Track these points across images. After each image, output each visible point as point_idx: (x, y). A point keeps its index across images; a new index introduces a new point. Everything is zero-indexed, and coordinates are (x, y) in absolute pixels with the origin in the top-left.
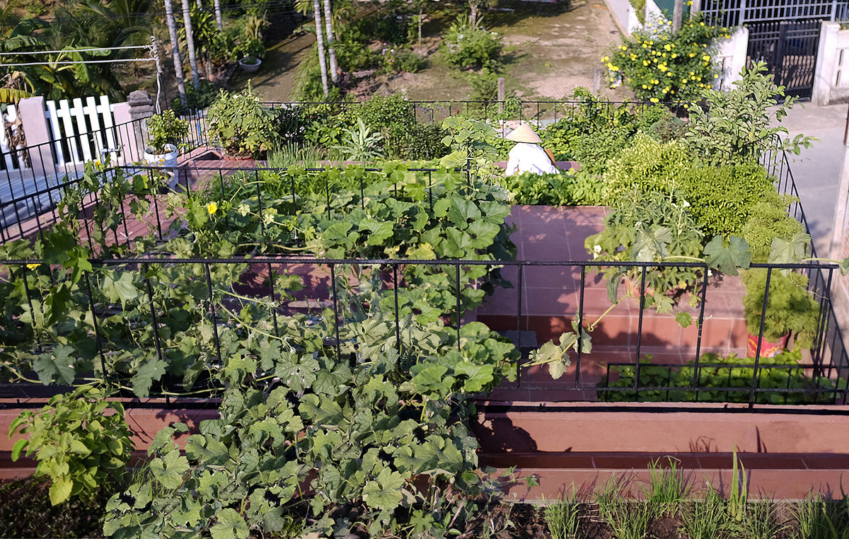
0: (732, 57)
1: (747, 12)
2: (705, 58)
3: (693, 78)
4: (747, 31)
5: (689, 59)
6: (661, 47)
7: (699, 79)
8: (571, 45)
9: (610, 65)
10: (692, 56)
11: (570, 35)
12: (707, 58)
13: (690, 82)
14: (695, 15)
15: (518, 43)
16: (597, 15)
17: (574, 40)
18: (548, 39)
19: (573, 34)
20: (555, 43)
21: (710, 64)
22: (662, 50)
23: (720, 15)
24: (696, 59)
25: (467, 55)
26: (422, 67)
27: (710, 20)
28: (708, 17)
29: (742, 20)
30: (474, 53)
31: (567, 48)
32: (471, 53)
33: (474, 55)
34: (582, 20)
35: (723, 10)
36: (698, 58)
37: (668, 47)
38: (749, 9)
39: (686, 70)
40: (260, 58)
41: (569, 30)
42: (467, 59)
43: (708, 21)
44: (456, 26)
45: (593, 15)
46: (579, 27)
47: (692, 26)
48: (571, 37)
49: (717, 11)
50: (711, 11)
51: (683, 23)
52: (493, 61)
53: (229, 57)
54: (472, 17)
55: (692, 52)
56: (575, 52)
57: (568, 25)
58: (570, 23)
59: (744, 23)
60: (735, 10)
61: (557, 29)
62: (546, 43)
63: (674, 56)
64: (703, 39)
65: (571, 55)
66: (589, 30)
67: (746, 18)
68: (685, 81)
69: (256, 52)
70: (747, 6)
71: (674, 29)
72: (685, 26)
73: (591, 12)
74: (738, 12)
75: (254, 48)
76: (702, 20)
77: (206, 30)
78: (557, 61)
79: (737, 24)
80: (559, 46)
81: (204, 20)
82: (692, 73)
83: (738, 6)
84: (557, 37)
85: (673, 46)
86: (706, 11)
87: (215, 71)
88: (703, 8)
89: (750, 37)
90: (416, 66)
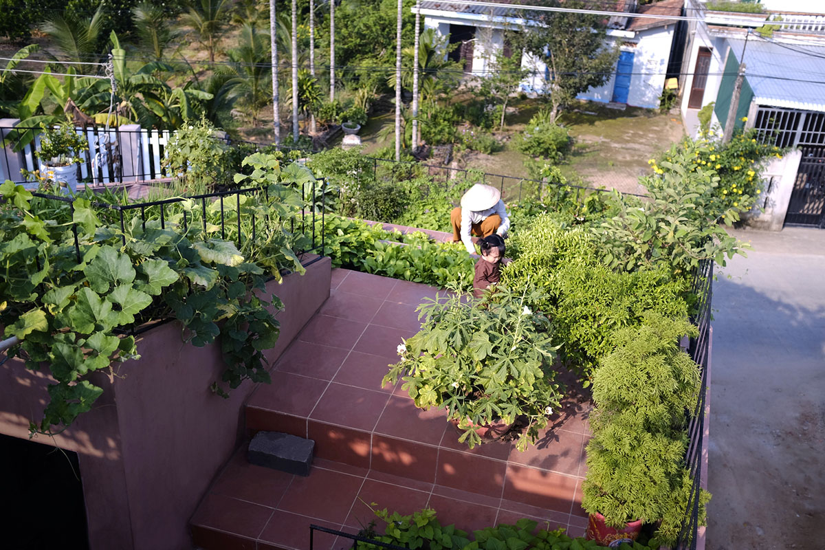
0: (781, 176)
1: (803, 135)
2: (749, 173)
3: (735, 190)
4: (800, 154)
5: (733, 171)
6: (707, 156)
7: (740, 192)
8: (639, 150)
9: (655, 168)
10: (736, 168)
11: (641, 141)
12: (752, 173)
13: (730, 194)
14: (748, 131)
15: (590, 142)
16: (671, 127)
17: (642, 146)
18: (619, 143)
19: (643, 140)
20: (624, 146)
21: (755, 178)
22: (708, 160)
23: (774, 135)
24: (741, 173)
25: (535, 144)
26: (495, 150)
27: (764, 138)
28: (761, 135)
29: (797, 142)
30: (542, 143)
31: (633, 152)
32: (539, 144)
33: (542, 145)
34: (656, 130)
35: (778, 131)
36: (742, 172)
37: (713, 158)
38: (807, 132)
39: (729, 181)
40: (361, 125)
41: (641, 137)
42: (536, 148)
43: (762, 139)
44: (536, 119)
45: (668, 127)
46: (651, 135)
47: (743, 141)
48: (641, 143)
49: (772, 130)
50: (766, 130)
51: (734, 135)
52: (559, 153)
53: (336, 120)
54: (553, 113)
55: (737, 165)
56: (640, 156)
57: (641, 133)
58: (643, 131)
59: (798, 146)
60: (791, 131)
61: (630, 135)
62: (616, 145)
63: (718, 167)
64: (753, 155)
65: (636, 158)
66: (659, 139)
67: (801, 140)
68: (725, 192)
69: (358, 119)
70: (804, 129)
71: (724, 141)
72: (735, 140)
73: (666, 124)
74: (794, 135)
75: (357, 115)
76: (755, 137)
77: (310, 92)
78: (620, 162)
79: (791, 145)
80: (627, 149)
81: (309, 84)
82: (734, 186)
83: (795, 128)
84: (628, 141)
85: (718, 157)
86: (760, 129)
87: (318, 130)
88: (757, 125)
89: (802, 160)
90: (489, 149)
